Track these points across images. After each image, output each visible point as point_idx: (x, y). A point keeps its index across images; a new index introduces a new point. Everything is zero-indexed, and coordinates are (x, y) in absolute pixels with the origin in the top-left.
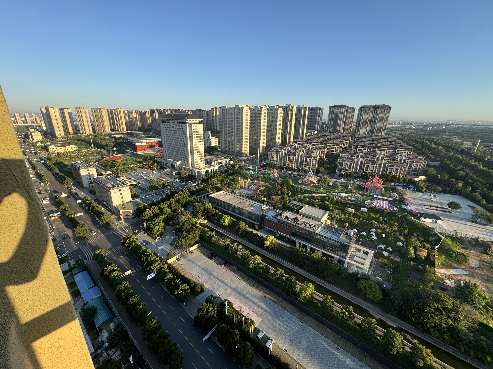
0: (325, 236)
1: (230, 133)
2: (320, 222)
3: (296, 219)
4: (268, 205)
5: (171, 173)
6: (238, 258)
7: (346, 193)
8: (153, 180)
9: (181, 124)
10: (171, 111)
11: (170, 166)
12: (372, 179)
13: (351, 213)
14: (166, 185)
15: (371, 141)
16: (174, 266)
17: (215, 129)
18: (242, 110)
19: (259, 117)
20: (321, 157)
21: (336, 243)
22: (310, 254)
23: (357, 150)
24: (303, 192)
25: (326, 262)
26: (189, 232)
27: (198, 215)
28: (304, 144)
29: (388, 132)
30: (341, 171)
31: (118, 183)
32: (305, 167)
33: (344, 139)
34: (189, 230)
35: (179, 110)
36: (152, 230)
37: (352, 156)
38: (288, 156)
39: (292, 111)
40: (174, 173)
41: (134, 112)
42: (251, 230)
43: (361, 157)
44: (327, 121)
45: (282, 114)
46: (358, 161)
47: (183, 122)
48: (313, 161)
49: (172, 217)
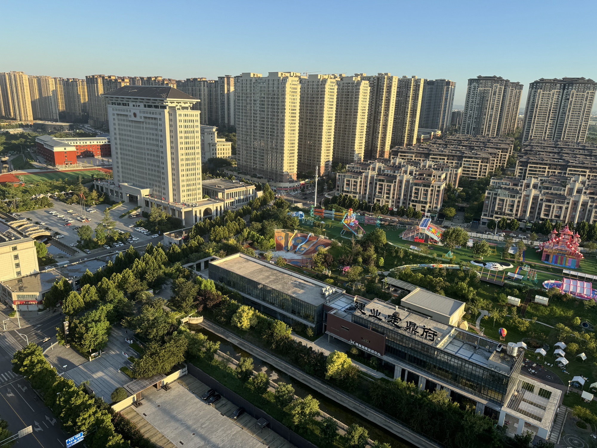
0: (457, 355)
1: (258, 131)
2: (447, 324)
3: (395, 318)
4: (334, 285)
5: (129, 213)
6: (269, 402)
7: (502, 264)
8: (88, 228)
9: (153, 109)
10: (133, 80)
11: (126, 198)
12: (558, 235)
13: (514, 306)
14: (116, 238)
15: (555, 153)
16: (128, 417)
17: (226, 121)
18: (285, 84)
19: (319, 99)
20: (449, 186)
21: (481, 371)
22: (424, 395)
23: (525, 173)
24: (410, 260)
25: (460, 413)
26: (164, 342)
27: (184, 305)
28: (413, 158)
29: (591, 136)
30: (492, 216)
31: (10, 233)
32: (415, 206)
33: (499, 149)
34: (162, 337)
35: (149, 78)
36: (81, 337)
37: (516, 185)
38: (378, 183)
39: (389, 87)
40: (134, 212)
41: (51, 82)
42: (297, 339)
43: (535, 187)
44: (462, 110)
45: (368, 94)
46: (528, 196)
47: (156, 104)
48: (432, 194)
49: (126, 308)
